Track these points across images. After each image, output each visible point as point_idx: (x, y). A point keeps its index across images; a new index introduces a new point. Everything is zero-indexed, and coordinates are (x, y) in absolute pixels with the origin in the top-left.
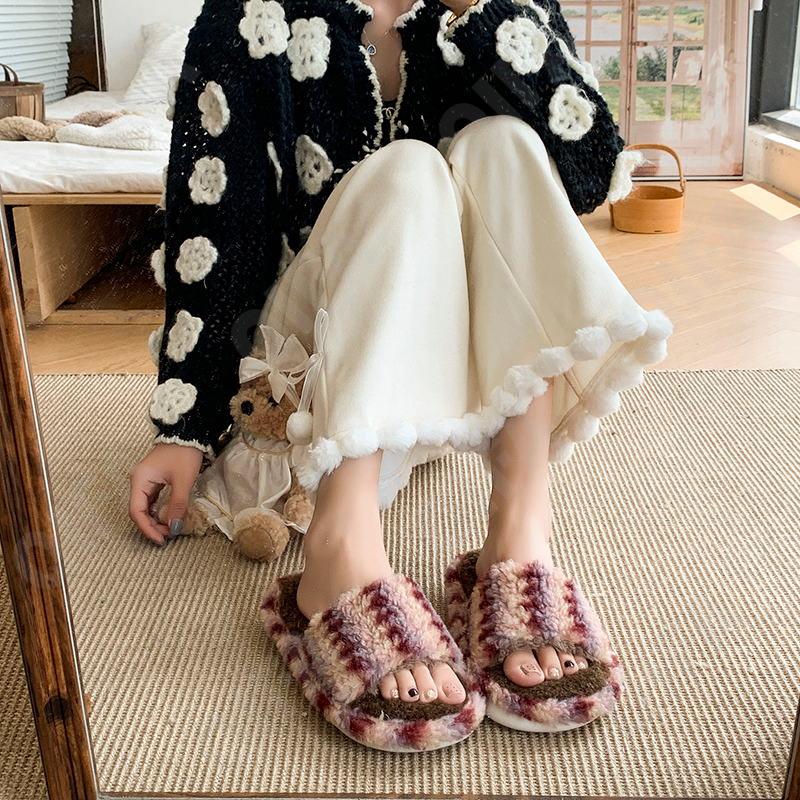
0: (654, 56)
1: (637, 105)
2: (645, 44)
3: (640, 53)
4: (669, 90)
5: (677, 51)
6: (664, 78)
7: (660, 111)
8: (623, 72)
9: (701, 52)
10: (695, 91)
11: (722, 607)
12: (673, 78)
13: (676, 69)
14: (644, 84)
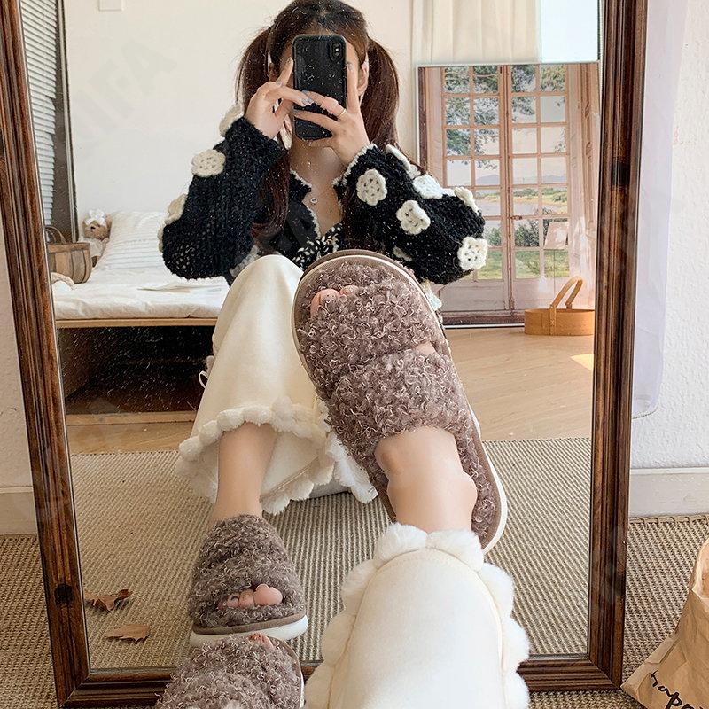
0: (528, 227)
1: (517, 266)
2: (521, 218)
3: (517, 224)
4: (542, 253)
5: (547, 223)
6: (538, 244)
7: (536, 270)
8: (504, 241)
9: (566, 222)
10: (563, 253)
11: (561, 572)
12: (545, 244)
13: (547, 237)
14: (521, 249)
